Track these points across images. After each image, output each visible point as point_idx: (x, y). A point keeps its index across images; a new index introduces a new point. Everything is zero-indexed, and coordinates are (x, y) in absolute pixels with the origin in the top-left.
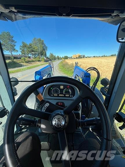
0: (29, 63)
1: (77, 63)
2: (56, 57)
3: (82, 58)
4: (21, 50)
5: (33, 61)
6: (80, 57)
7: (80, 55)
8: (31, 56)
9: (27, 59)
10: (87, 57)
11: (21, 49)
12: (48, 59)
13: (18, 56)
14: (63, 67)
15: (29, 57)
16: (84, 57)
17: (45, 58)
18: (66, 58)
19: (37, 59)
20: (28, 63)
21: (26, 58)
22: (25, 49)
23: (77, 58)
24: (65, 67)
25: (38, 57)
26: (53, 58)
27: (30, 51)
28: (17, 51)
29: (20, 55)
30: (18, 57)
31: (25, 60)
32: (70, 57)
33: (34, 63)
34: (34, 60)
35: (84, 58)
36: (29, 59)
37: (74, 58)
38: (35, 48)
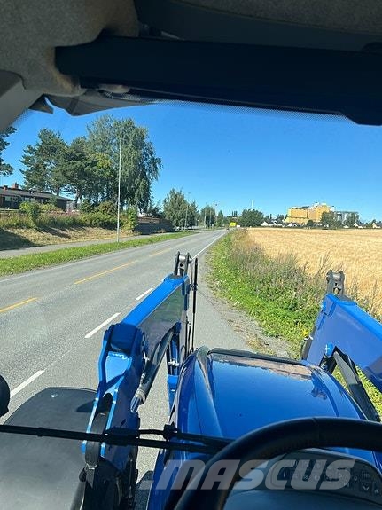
0: (55, 233)
1: (341, 280)
2: (199, 210)
3: (339, 225)
4: (26, 168)
5: (76, 224)
6: (328, 222)
7: (333, 209)
8: (72, 197)
9: (49, 212)
10: (369, 226)
11: (27, 161)
12: (156, 221)
13: (9, 192)
14: (235, 269)
15: (62, 204)
16: (352, 221)
17: (140, 215)
18: (253, 219)
19: (100, 215)
20: (50, 231)
21: (43, 206)
22: (50, 165)
23: (311, 224)
24: (245, 270)
25: (107, 203)
26: (183, 216)
27: (69, 174)
28: (9, 170)
29: (16, 188)
30: (8, 199)
31: (35, 216)
32: (275, 217)
33: (80, 232)
34: (82, 217)
35: (352, 227)
36: (59, 214)
37: (299, 226)
38: (100, 164)
